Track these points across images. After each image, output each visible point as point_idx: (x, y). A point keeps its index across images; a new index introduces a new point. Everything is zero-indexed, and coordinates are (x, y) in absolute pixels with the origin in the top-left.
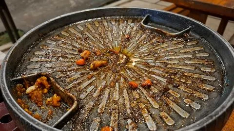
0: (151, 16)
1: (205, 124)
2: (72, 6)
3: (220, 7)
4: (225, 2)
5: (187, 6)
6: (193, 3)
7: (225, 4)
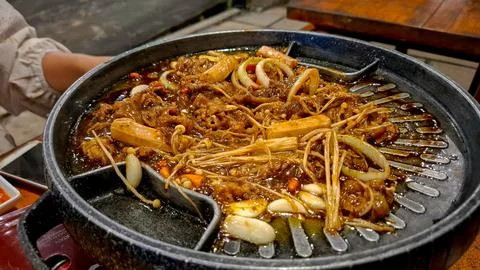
0: (299, 44)
1: (468, 214)
2: (97, 38)
3: (400, 26)
4: (405, 18)
5: (338, 27)
6: (350, 20)
7: (406, 21)
